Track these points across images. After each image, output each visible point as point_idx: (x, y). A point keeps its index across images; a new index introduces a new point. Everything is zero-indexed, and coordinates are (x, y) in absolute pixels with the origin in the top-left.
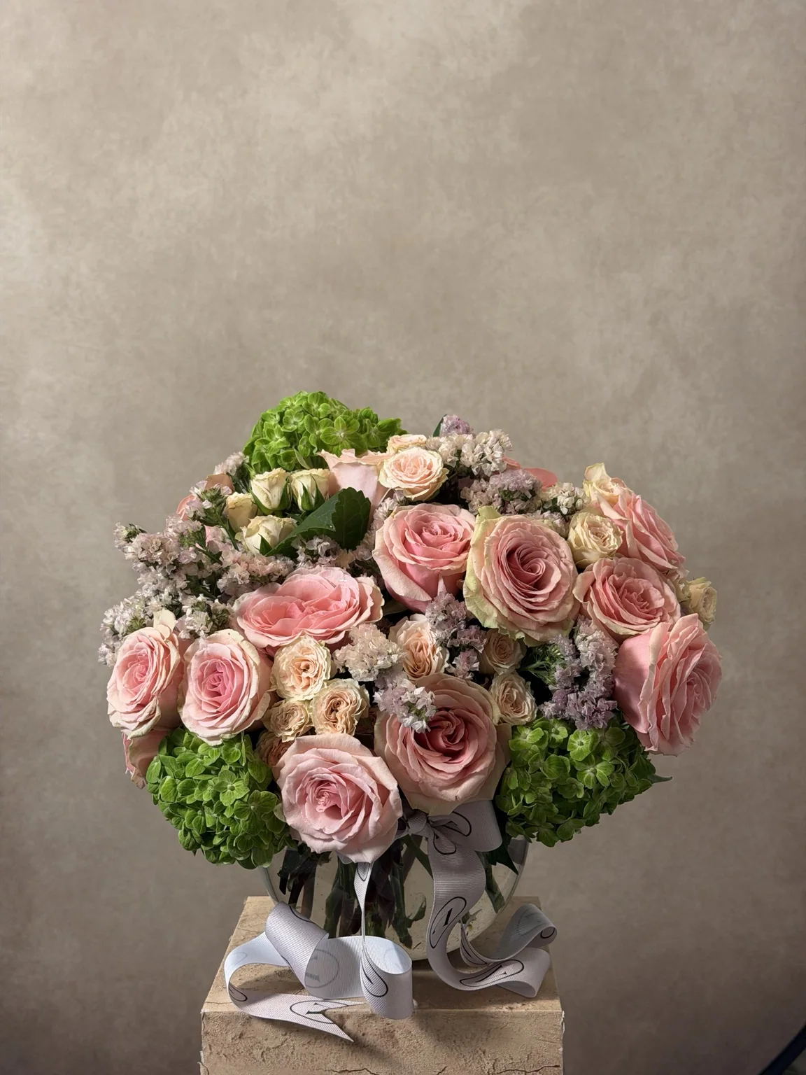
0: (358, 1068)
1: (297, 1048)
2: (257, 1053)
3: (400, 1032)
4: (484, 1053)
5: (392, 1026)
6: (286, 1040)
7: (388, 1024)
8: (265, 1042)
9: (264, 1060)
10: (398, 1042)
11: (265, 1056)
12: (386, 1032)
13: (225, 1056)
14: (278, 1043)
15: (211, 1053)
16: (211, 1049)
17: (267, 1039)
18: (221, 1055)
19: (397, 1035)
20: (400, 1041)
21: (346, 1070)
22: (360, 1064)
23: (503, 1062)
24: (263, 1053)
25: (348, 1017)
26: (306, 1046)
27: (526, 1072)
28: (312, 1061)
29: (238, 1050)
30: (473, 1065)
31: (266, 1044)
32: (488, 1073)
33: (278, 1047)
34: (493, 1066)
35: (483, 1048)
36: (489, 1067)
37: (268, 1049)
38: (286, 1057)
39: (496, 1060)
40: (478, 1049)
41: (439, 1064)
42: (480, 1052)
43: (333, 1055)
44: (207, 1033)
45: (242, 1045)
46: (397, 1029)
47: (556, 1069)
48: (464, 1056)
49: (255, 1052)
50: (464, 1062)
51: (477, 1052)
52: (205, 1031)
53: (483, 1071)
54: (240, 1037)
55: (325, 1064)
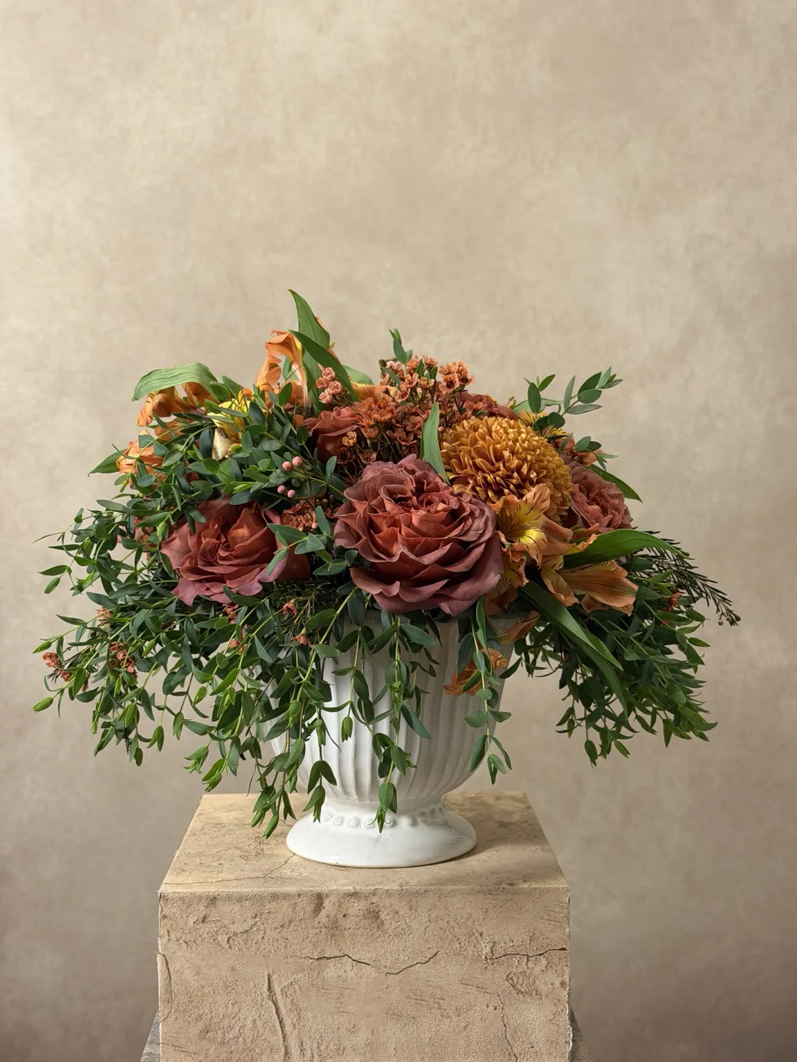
0: (338, 954)
1: (268, 932)
2: (222, 938)
3: (386, 913)
4: (481, 935)
5: (377, 906)
6: (256, 923)
7: (373, 904)
8: (232, 926)
9: (230, 947)
10: (383, 923)
11: (231, 942)
12: (370, 912)
13: (186, 943)
14: (246, 926)
15: (169, 940)
16: (169, 935)
17: (233, 923)
18: (181, 942)
19: (382, 916)
20: (386, 923)
21: (325, 957)
22: (340, 950)
23: (503, 945)
24: (229, 938)
25: (327, 896)
26: (278, 931)
27: (527, 956)
28: (286, 947)
29: (200, 936)
30: (469, 948)
31: (234, 928)
32: (486, 957)
33: (246, 931)
34: (492, 949)
35: (480, 929)
36: (486, 951)
37: (235, 934)
38: (256, 943)
39: (494, 943)
40: (474, 931)
41: (429, 948)
42: (477, 934)
43: (309, 940)
44: (164, 917)
45: (205, 929)
46: (383, 910)
47: (563, 952)
48: (458, 939)
49: (220, 938)
50: (458, 946)
51: (473, 934)
52: (163, 913)
53: (479, 956)
54: (203, 921)
55: (300, 951)
